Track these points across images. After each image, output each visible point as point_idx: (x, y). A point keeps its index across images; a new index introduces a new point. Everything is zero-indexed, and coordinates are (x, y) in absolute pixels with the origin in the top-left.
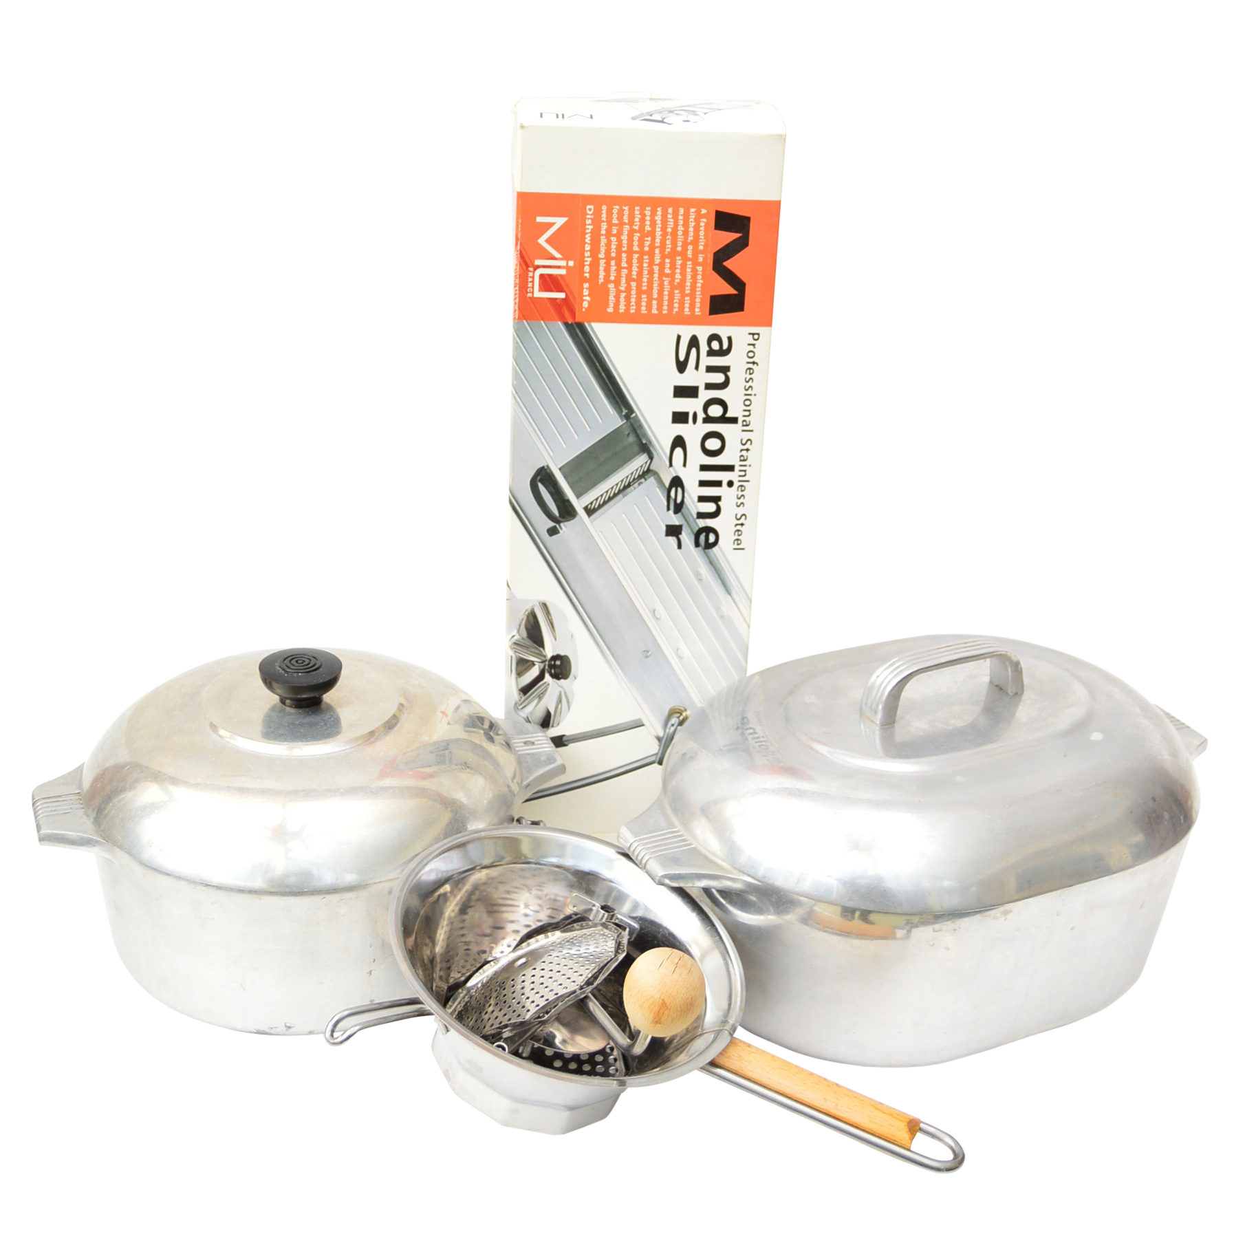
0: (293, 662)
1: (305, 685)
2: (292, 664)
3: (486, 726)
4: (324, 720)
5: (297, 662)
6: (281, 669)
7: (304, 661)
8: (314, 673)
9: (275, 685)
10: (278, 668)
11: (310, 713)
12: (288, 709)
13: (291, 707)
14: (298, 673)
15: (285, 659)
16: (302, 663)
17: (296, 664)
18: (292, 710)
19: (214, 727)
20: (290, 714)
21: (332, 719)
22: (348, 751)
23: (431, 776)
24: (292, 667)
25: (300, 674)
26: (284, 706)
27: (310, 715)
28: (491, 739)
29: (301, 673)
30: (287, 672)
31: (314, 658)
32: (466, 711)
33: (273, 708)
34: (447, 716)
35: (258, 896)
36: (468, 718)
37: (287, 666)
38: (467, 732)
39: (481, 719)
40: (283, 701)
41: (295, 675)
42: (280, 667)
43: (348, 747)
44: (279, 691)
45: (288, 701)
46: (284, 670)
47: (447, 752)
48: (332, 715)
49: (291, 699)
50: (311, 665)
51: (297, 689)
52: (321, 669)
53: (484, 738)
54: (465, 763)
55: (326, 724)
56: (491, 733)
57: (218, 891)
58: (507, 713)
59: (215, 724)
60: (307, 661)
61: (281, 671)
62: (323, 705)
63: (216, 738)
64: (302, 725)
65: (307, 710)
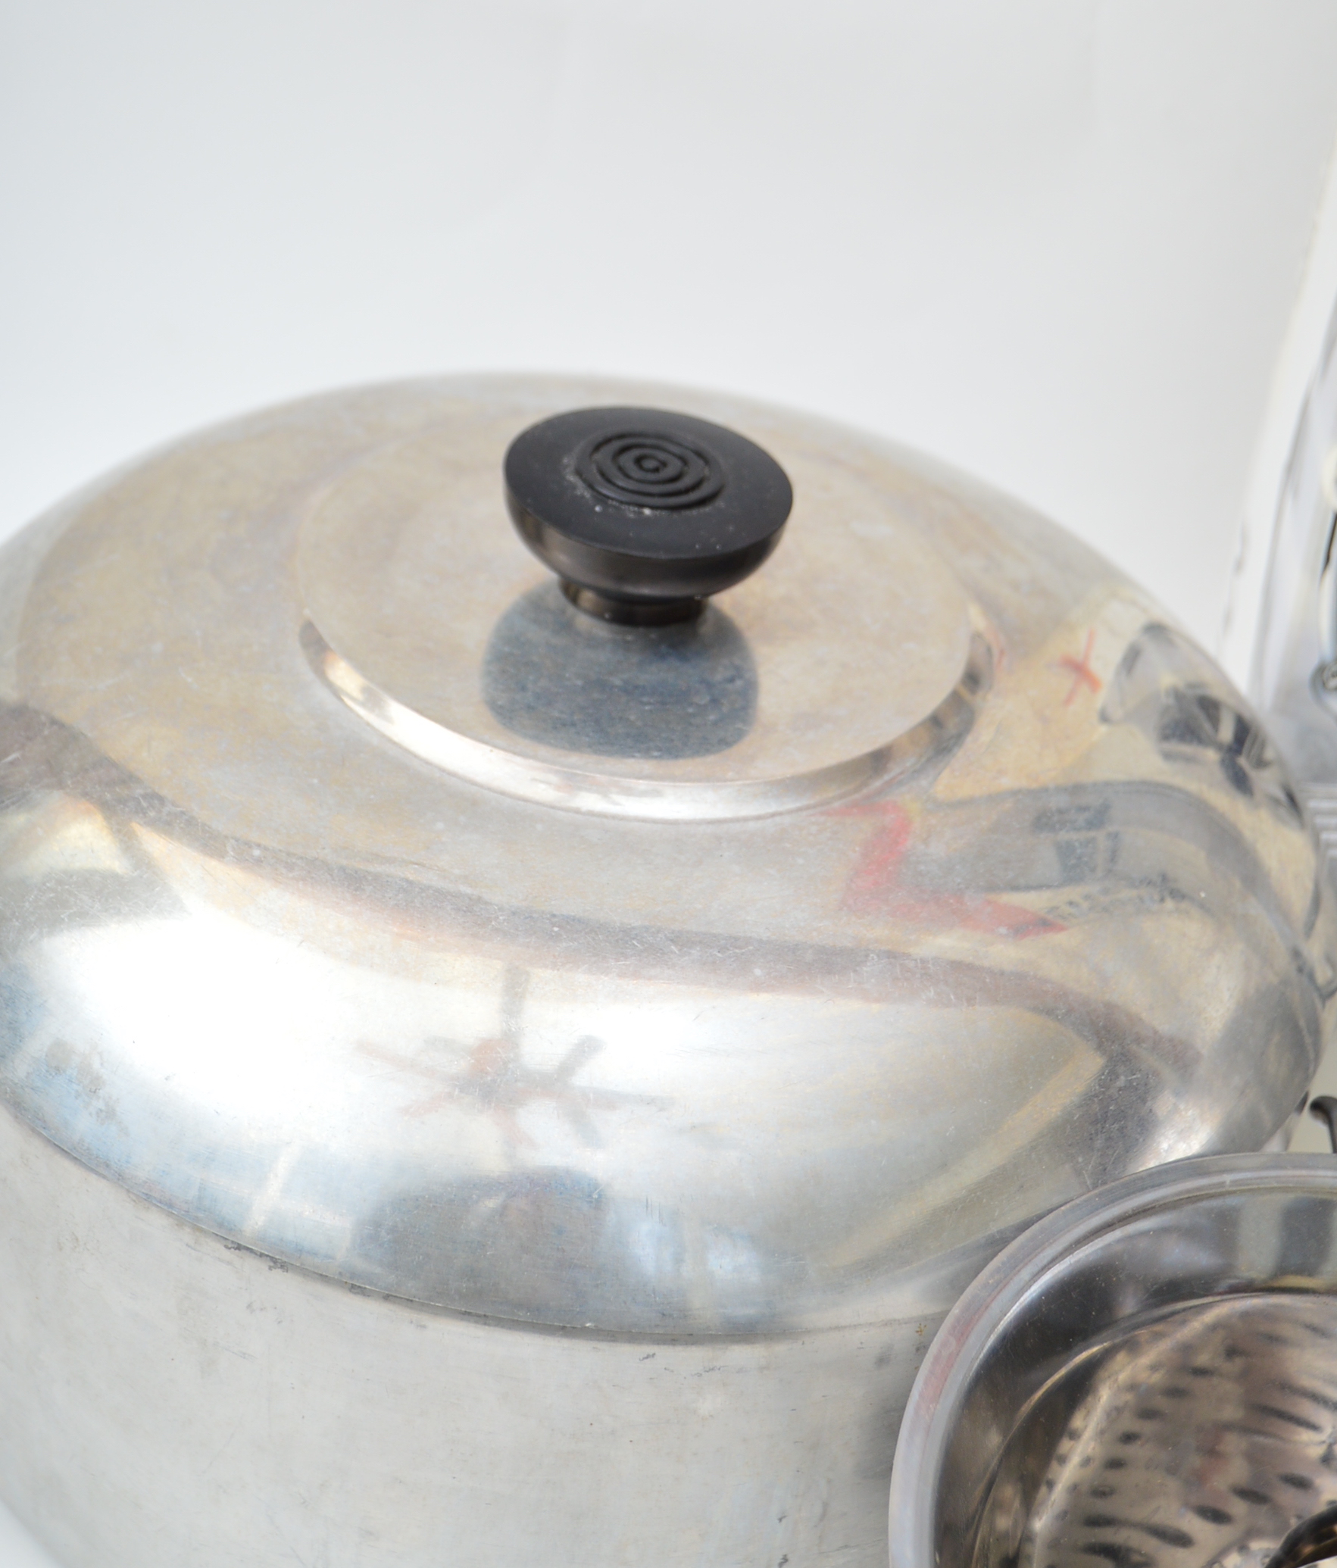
0: (627, 460)
1: (663, 556)
2: (621, 469)
3: (1226, 732)
4: (709, 685)
5: (638, 461)
6: (580, 484)
7: (664, 464)
8: (694, 512)
9: (554, 536)
10: (572, 478)
11: (663, 648)
12: (584, 622)
13: (597, 614)
14: (642, 506)
15: (598, 447)
16: (656, 470)
17: (636, 473)
18: (602, 630)
19: (316, 646)
20: (592, 642)
21: (739, 683)
22: (787, 820)
23: (1044, 924)
24: (621, 482)
25: (647, 512)
26: (571, 609)
27: (663, 657)
28: (1240, 782)
29: (652, 507)
30: (602, 499)
31: (699, 454)
32: (1166, 678)
33: (533, 606)
34: (1094, 683)
35: (415, 1316)
36: (1171, 701)
37: (603, 474)
38: (1168, 756)
39: (1210, 707)
40: (571, 590)
41: (630, 512)
42: (579, 473)
43: (791, 805)
44: (563, 558)
45: (588, 597)
46: (591, 486)
47: (1100, 836)
48: (738, 669)
49: (602, 593)
50: (686, 481)
51: (625, 567)
52: (720, 503)
53: (1219, 775)
54: (1164, 878)
55: (715, 702)
56: (1242, 761)
57: (278, 1273)
58: (1287, 695)
59: (327, 638)
60: (673, 467)
61: (582, 491)
62: (706, 628)
63: (322, 693)
64: (631, 690)
65: (653, 635)
